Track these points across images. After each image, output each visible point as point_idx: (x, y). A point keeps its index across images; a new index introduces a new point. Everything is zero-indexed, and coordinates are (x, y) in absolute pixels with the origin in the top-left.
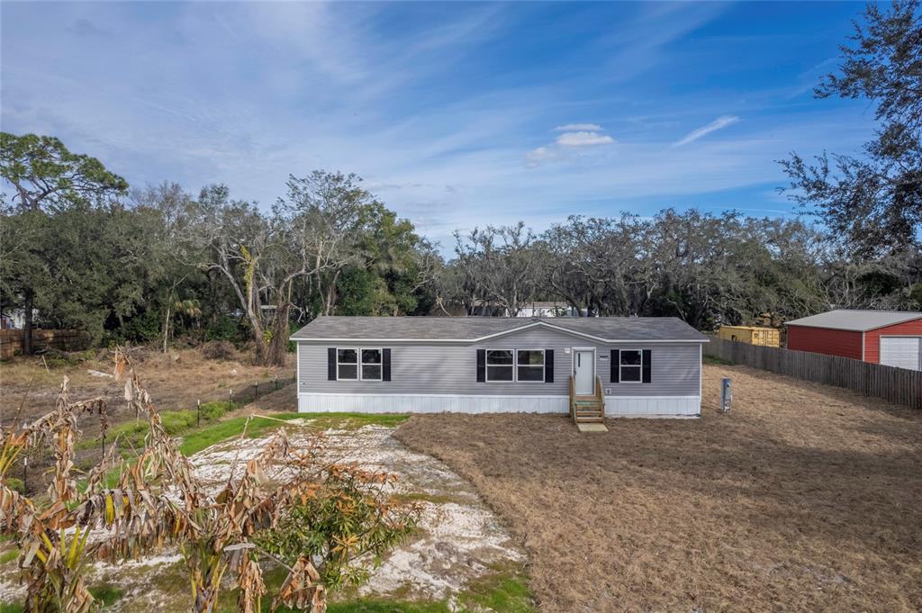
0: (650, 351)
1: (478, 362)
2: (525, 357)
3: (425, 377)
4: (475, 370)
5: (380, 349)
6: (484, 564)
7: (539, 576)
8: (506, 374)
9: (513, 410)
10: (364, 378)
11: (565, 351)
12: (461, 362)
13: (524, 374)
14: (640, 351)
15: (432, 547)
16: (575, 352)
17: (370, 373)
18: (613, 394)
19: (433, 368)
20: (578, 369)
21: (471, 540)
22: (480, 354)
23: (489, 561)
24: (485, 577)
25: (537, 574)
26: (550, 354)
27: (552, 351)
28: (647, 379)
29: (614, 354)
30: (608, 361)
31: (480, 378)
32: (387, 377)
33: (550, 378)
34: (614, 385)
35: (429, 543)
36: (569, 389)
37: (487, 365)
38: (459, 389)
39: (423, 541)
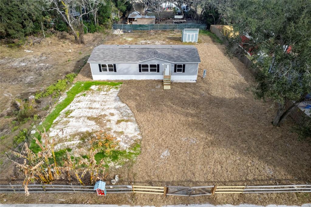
0: (185, 65)
1: (139, 67)
2: (151, 66)
3: (126, 71)
4: (139, 69)
5: (113, 64)
6: (134, 140)
7: (143, 143)
8: (147, 70)
9: (149, 79)
10: (109, 71)
11: (162, 65)
12: (135, 67)
13: (151, 70)
14: (182, 65)
15: (124, 137)
16: (165, 65)
17: (111, 70)
18: (175, 75)
19: (127, 69)
20: (166, 69)
21: (132, 133)
22: (140, 65)
23: (134, 139)
24: (133, 144)
25: (142, 142)
26: (158, 65)
27: (159, 65)
28: (184, 71)
29: (175, 65)
30: (174, 67)
31: (140, 71)
32: (115, 71)
33: (158, 71)
34: (175, 73)
35: (124, 136)
36: (163, 73)
37: (142, 68)
38: (135, 74)
39: (123, 135)
